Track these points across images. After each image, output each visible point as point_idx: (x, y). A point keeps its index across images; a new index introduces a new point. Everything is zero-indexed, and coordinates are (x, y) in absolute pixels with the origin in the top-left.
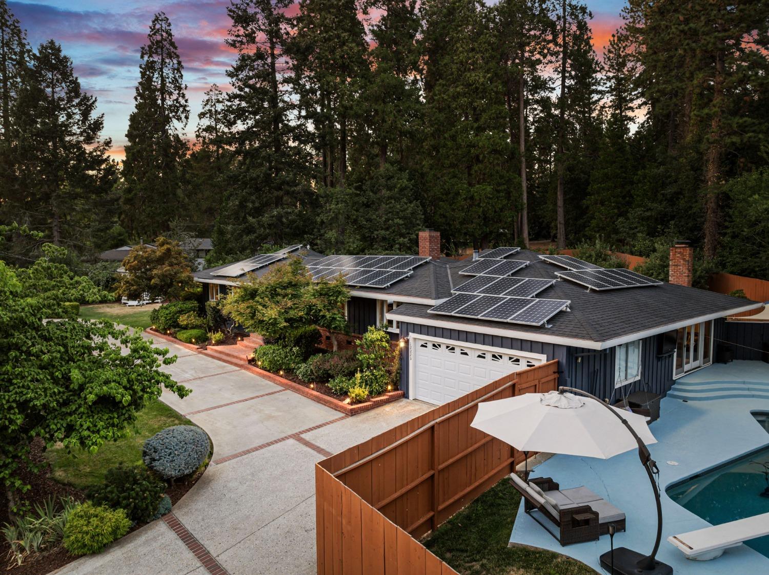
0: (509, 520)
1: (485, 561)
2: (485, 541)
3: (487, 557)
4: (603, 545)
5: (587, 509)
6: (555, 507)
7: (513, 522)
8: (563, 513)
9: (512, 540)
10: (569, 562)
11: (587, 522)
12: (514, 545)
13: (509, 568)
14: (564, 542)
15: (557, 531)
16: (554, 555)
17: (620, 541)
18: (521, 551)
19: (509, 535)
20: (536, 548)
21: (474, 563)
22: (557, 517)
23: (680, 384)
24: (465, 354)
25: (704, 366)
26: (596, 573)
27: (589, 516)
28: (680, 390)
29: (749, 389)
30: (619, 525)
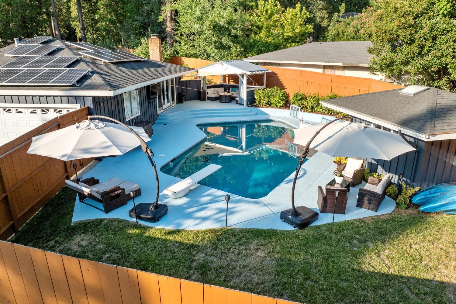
0: (70, 209)
1: (57, 239)
2: (55, 227)
3: (58, 235)
4: (130, 205)
5: (118, 188)
6: (97, 192)
7: (73, 211)
8: (103, 194)
9: (73, 220)
10: (111, 221)
11: (118, 195)
12: (75, 223)
13: (74, 237)
14: (107, 211)
15: (101, 206)
16: (102, 220)
17: (139, 200)
18: (81, 224)
19: (71, 218)
20: (90, 220)
21: (50, 242)
22: (100, 198)
23: (162, 116)
24: (21, 112)
25: (172, 105)
26: (128, 221)
27: (119, 192)
28: (162, 119)
29: (194, 114)
30: (138, 193)
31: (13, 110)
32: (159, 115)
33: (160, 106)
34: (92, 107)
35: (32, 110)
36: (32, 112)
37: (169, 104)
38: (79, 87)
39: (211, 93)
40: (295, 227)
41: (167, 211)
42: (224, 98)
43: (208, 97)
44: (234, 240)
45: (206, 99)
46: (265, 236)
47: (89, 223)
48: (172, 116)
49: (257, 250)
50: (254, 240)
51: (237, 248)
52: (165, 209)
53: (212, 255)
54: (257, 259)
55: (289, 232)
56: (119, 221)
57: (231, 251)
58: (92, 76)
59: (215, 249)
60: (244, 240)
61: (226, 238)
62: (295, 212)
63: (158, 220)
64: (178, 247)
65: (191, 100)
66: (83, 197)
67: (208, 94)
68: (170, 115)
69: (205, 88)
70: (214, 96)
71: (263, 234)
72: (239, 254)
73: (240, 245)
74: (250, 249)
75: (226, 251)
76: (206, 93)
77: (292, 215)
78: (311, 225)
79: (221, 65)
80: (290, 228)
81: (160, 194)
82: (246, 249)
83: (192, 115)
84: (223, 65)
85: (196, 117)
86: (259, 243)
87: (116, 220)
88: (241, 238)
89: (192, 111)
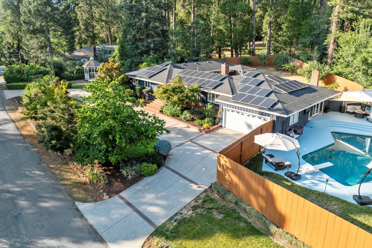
4: (286, 171)
5: (282, 163)
6: (274, 162)
7: (262, 166)
8: (276, 163)
10: (277, 175)
11: (282, 165)
12: (263, 171)
14: (276, 170)
15: (274, 168)
16: (274, 173)
17: (290, 170)
18: (265, 172)
19: (262, 169)
20: (269, 171)
22: (275, 164)
23: (311, 122)
24: (243, 114)
25: (319, 114)
26: (284, 177)
27: (283, 164)
28: (310, 124)
29: (332, 124)
30: (290, 166)
31: (240, 113)
32: (309, 121)
33: (311, 115)
34: (276, 120)
35: (248, 115)
36: (248, 116)
37: (317, 114)
38: (271, 109)
39: (349, 109)
40: (357, 203)
41: (301, 178)
42: (358, 115)
43: (346, 111)
44: (326, 198)
45: (345, 112)
46: (341, 202)
47: (269, 173)
48: (317, 123)
49: (335, 205)
50: (335, 201)
51: (326, 201)
52: (300, 177)
53: (314, 200)
54: (333, 208)
55: (354, 204)
56: (280, 176)
57: (323, 201)
58: (278, 104)
59: (316, 199)
60: (330, 199)
61: (323, 196)
62: (360, 197)
63: (296, 180)
64: (302, 193)
65: (333, 111)
66: (267, 161)
67: (347, 109)
68: (316, 122)
69: (346, 105)
70: (351, 111)
71: (340, 201)
72: (326, 204)
73: (328, 201)
74: (331, 204)
75: (321, 201)
76: (346, 108)
77: (358, 198)
78: (367, 206)
79: (360, 93)
80: (356, 203)
81: (299, 169)
82: (330, 203)
83: (331, 124)
84: (361, 93)
85: (333, 126)
86: (337, 203)
87: (279, 175)
88: (329, 199)
89: (331, 121)
